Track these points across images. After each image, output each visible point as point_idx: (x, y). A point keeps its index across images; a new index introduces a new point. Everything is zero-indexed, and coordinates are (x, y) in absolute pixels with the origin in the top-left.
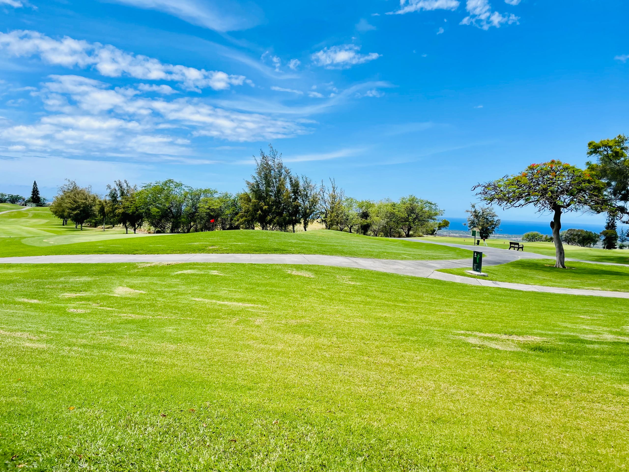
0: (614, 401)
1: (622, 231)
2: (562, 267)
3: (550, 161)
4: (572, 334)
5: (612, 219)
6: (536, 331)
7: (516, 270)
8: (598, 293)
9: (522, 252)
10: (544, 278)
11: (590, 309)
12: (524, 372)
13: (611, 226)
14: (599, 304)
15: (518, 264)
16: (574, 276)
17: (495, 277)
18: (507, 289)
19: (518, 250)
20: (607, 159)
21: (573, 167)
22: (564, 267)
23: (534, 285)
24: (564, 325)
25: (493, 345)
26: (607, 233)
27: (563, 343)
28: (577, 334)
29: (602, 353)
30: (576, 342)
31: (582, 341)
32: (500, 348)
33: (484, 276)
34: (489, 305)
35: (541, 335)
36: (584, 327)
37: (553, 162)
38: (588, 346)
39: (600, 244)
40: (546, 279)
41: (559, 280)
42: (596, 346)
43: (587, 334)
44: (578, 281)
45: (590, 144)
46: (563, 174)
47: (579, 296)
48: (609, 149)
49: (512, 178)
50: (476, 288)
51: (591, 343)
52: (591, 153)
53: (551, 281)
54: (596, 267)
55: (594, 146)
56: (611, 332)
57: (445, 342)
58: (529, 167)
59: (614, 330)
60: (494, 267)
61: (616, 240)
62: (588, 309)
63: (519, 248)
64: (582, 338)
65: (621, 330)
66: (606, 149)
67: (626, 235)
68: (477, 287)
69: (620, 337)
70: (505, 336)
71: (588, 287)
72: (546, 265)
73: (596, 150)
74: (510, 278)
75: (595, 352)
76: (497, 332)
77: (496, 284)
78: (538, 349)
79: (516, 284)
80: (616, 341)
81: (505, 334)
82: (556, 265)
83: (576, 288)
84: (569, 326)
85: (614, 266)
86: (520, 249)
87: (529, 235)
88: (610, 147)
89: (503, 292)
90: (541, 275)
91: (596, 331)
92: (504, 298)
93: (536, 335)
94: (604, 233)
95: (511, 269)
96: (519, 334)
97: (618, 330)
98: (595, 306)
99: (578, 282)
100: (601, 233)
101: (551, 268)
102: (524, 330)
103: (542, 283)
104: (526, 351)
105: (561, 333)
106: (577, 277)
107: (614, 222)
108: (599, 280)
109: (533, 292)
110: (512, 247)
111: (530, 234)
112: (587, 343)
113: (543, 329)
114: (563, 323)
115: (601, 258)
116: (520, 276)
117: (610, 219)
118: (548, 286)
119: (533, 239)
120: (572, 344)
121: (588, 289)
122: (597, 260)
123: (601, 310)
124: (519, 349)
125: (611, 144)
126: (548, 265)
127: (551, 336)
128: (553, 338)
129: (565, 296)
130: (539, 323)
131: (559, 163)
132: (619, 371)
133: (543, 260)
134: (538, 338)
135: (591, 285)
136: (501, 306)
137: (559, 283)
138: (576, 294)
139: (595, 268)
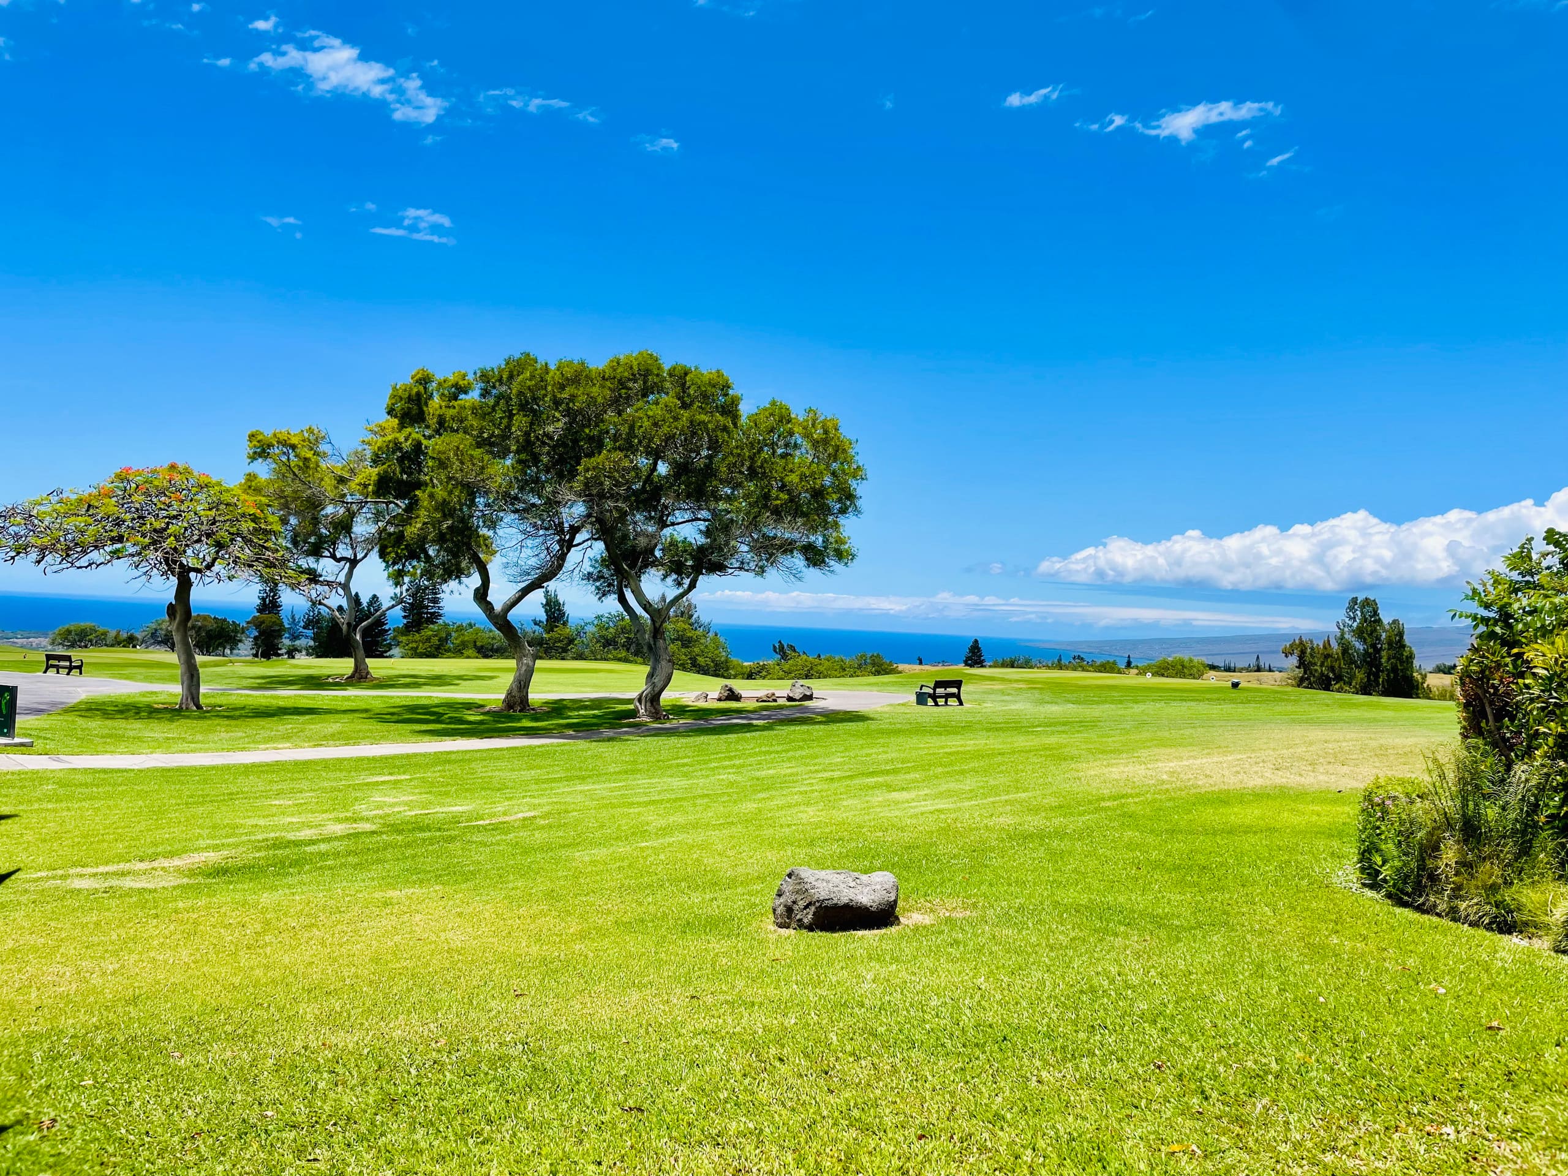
0: (383, 914)
1: (293, 617)
2: (195, 708)
3: (166, 465)
4: (272, 835)
5: (271, 590)
6: (202, 843)
7: (96, 724)
8: (288, 753)
9: (81, 678)
10: (166, 735)
11: (285, 786)
12: (222, 911)
13: (269, 605)
14: (296, 775)
15: (89, 710)
16: (230, 726)
17: (51, 745)
18: (95, 771)
19: (68, 674)
20: (286, 472)
21: (219, 484)
22: (199, 707)
23: (152, 753)
24: (253, 821)
25: (128, 883)
26: (263, 622)
27: (262, 854)
28: (283, 834)
29: (337, 855)
30: (286, 847)
31: (297, 844)
32: (150, 886)
33: (22, 745)
34: (69, 809)
35: (216, 848)
36: (289, 819)
37: (173, 467)
38: (308, 849)
39: (246, 647)
40: (173, 738)
41: (199, 737)
42: (323, 847)
43: (298, 830)
44: (240, 734)
45: (252, 436)
46: (198, 497)
47: (253, 765)
48: (290, 451)
49: (74, 497)
50: (16, 777)
51: (313, 844)
52: (253, 458)
53: (184, 740)
54: (264, 702)
55: (258, 442)
56: (338, 820)
57: (24, 899)
58: (118, 476)
59: (342, 815)
60: (37, 722)
61: (281, 636)
62: (280, 787)
63: (70, 669)
64: (293, 838)
65: (354, 814)
66: (285, 450)
67: (302, 624)
68: (19, 773)
69: (355, 826)
70: (142, 864)
71: (267, 743)
72: (156, 706)
73: (264, 451)
74: (86, 744)
75: (323, 856)
76: (121, 858)
77: (59, 760)
78: (220, 872)
79: (108, 756)
80: (352, 831)
81: (141, 861)
82: (181, 704)
83: (243, 749)
84: (262, 822)
85: (300, 696)
86: (75, 672)
87: (69, 632)
88: (293, 447)
89: (89, 779)
90: (157, 730)
91: (311, 822)
92: (95, 789)
93: (207, 849)
94: (256, 623)
95: (81, 722)
96: (170, 855)
97: (349, 814)
98: (292, 780)
99: (241, 738)
100: (248, 623)
101: (173, 712)
102: (178, 846)
103: (165, 745)
104: (200, 879)
105: (253, 838)
106: (236, 726)
107: (275, 595)
108: (280, 728)
109: (156, 770)
110: (53, 666)
111: (72, 628)
112: (305, 846)
113: (213, 838)
114: (247, 820)
115: (268, 680)
116: (110, 736)
117: (268, 589)
118: (182, 752)
119: (80, 641)
120: (279, 852)
121: (267, 749)
122: (259, 688)
123: (304, 785)
124: (185, 881)
125: (294, 441)
126: (161, 706)
127: (236, 846)
128: (241, 849)
129: (226, 768)
130: (200, 827)
131: (187, 471)
132: (373, 874)
133: (143, 695)
134: (213, 854)
135: (271, 739)
136: (98, 809)
137: (202, 742)
138: (248, 762)
139: (264, 704)
